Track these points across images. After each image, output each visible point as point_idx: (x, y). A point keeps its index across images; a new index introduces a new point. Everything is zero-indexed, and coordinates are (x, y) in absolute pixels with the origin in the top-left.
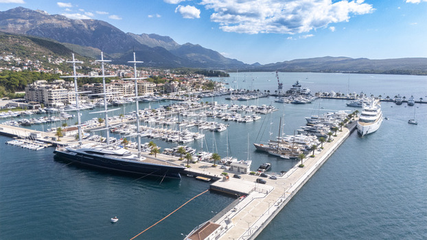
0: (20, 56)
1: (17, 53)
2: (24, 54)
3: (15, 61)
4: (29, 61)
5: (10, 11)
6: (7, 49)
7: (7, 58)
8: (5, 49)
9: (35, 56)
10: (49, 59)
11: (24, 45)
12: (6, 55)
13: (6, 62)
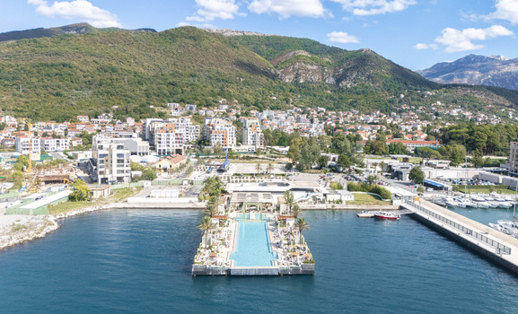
0: (470, 109)
1: (466, 105)
2: (476, 108)
3: (464, 116)
4: (482, 115)
5: (458, 62)
6: (455, 102)
7: (455, 112)
8: (453, 102)
9: (491, 109)
10: (511, 114)
11: (476, 95)
12: (454, 108)
13: (452, 116)
